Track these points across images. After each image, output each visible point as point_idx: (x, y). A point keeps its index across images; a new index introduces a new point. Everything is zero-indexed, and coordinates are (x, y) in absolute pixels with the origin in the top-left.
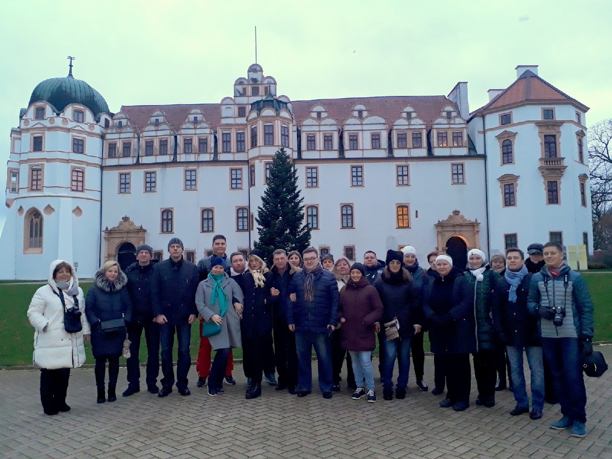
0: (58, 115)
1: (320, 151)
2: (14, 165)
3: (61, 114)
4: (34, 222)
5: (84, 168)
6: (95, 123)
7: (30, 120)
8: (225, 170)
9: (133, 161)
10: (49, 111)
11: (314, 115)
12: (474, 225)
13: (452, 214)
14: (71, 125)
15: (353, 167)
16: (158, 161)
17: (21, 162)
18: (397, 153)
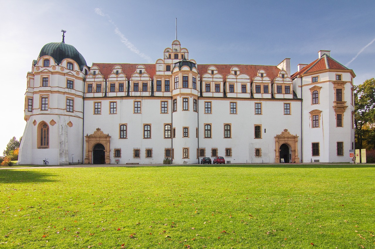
0: (58, 64)
1: (213, 92)
2: (30, 95)
3: (60, 65)
4: (44, 130)
5: (74, 98)
6: (80, 71)
7: (40, 67)
8: (158, 102)
9: (103, 95)
10: (52, 62)
11: (210, 72)
12: (295, 137)
13: (283, 131)
14: (66, 71)
15: (231, 103)
16: (118, 96)
17: (34, 93)
18: (256, 96)
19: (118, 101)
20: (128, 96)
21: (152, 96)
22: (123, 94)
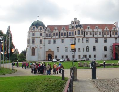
1: (89, 35)
3: (38, 29)
4: (33, 50)
5: (42, 39)
6: (44, 30)
7: (32, 30)
9: (51, 37)
11: (88, 28)
15: (95, 39)
16: (56, 37)
17: (30, 38)
18: (105, 36)
19: (56, 39)
20: (59, 38)
21: (68, 37)
22: (58, 37)
